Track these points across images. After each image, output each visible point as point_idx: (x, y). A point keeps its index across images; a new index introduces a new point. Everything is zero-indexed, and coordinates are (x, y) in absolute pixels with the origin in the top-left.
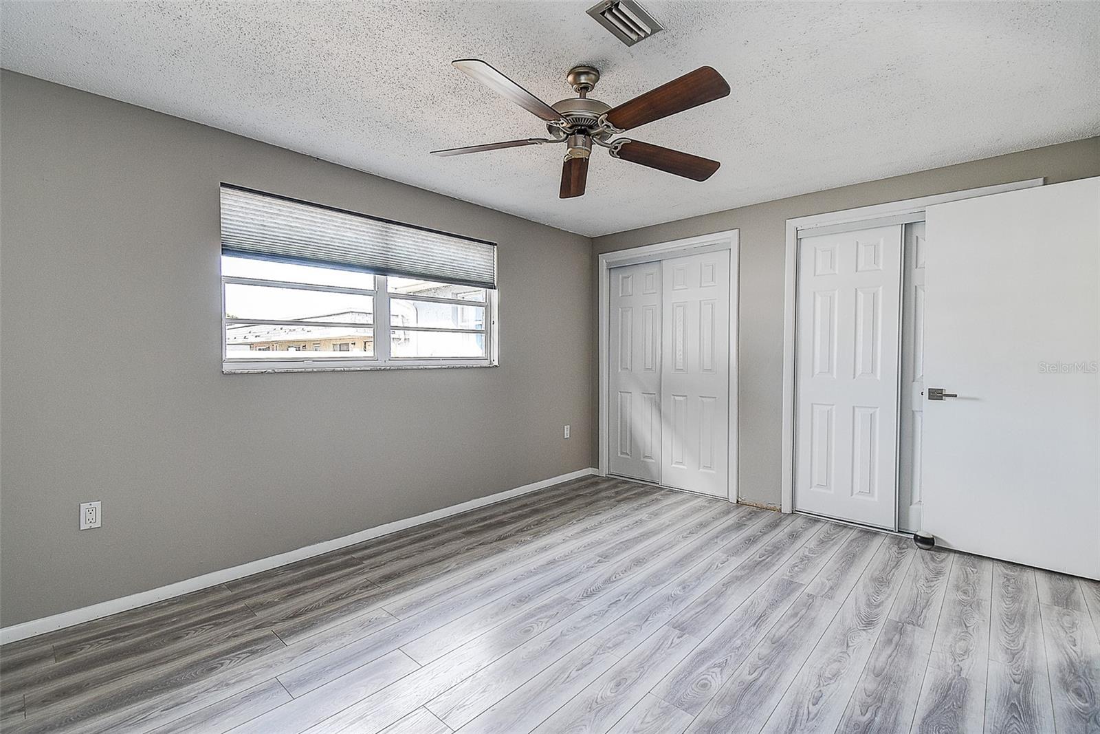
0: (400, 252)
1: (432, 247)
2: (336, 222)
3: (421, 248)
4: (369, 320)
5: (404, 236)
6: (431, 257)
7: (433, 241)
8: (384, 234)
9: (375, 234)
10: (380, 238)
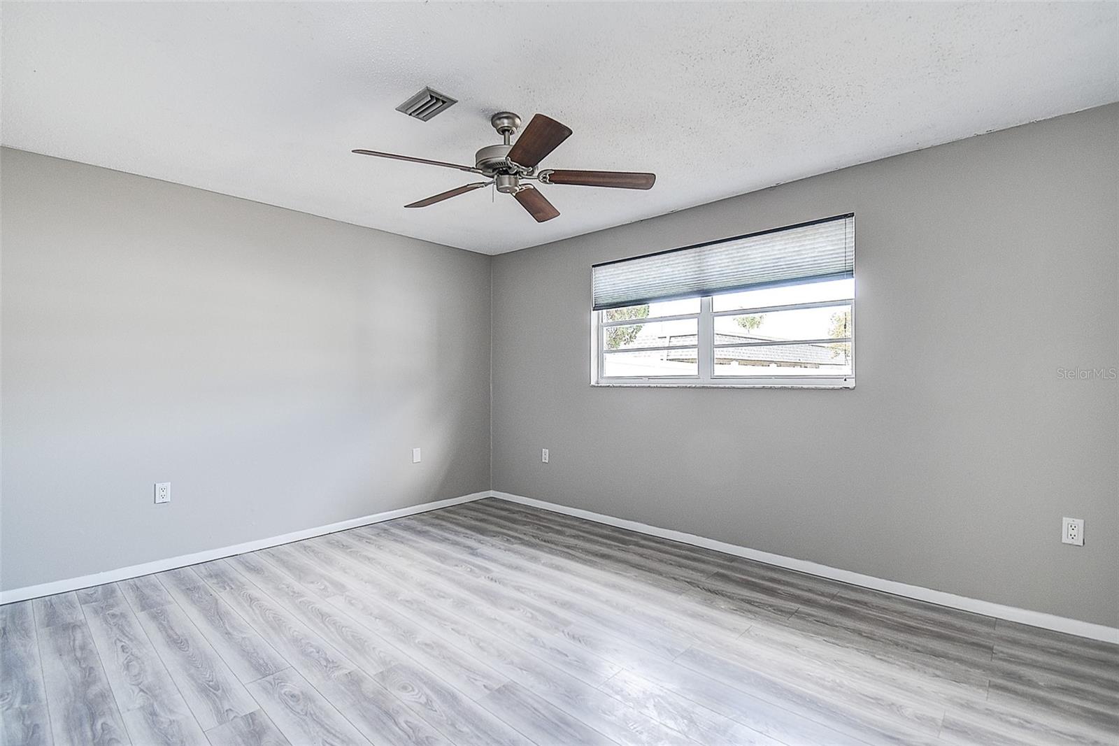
0: (712, 270)
1: (749, 253)
2: (658, 263)
3: (736, 259)
4: (694, 341)
5: (716, 253)
6: (748, 265)
7: (750, 246)
8: (697, 258)
9: (688, 262)
10: (692, 264)
